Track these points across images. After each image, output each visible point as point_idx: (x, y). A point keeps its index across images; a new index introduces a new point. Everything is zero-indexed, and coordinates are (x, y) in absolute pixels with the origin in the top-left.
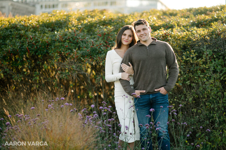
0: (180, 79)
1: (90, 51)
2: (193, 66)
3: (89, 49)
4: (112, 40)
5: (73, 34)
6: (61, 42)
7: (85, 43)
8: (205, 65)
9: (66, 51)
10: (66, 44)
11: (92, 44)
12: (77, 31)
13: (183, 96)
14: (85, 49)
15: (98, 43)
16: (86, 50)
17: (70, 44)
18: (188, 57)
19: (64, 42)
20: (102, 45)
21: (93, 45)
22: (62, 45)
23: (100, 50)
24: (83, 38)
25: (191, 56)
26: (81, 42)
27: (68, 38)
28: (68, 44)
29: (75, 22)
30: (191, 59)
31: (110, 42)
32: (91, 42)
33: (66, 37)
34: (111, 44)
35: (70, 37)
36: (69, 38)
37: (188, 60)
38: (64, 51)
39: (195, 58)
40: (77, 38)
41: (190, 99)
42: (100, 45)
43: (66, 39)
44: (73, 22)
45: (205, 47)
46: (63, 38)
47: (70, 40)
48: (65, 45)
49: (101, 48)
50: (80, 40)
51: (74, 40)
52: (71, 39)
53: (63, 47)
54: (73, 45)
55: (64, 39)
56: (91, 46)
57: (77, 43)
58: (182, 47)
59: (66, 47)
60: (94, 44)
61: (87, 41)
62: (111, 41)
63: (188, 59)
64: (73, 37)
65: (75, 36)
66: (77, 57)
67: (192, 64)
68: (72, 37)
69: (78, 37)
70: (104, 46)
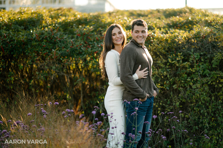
0: (166, 83)
1: (70, 52)
2: (179, 69)
3: (69, 49)
4: (92, 40)
5: (50, 33)
6: (38, 41)
7: (64, 43)
8: (192, 69)
9: (44, 51)
10: (44, 44)
11: (71, 45)
12: (54, 30)
13: (169, 100)
14: (65, 49)
15: (78, 43)
16: (66, 51)
17: (48, 44)
18: (173, 61)
19: (42, 41)
20: (82, 46)
21: (73, 46)
22: (39, 45)
23: (81, 51)
24: (60, 37)
25: (177, 59)
26: (59, 42)
27: (45, 38)
28: (46, 44)
29: (49, 20)
30: (176, 62)
31: (90, 43)
32: (71, 42)
33: (43, 36)
34: (92, 45)
35: (47, 36)
36: (46, 38)
38: (41, 51)
39: (181, 61)
40: (55, 38)
41: (178, 104)
42: (81, 45)
43: (43, 38)
44: (48, 21)
45: (192, 50)
46: (40, 38)
47: (47, 39)
48: (43, 45)
49: (82, 48)
50: (58, 39)
51: (52, 39)
52: (48, 38)
53: (41, 47)
54: (51, 44)
55: (41, 39)
56: (70, 47)
57: (55, 43)
58: (166, 49)
59: (43, 46)
60: (74, 44)
61: (67, 41)
62: (91, 42)
63: (173, 62)
64: (50, 36)
65: (53, 36)
66: (57, 57)
67: (177, 67)
68: (49, 37)
69: (55, 37)
70: (84, 46)
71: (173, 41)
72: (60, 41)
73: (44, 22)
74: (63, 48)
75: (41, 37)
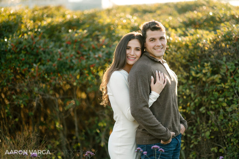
0: (190, 105)
1: (58, 67)
2: (207, 85)
3: (56, 63)
4: (87, 49)
5: (31, 41)
6: (15, 53)
7: (49, 54)
8: (224, 84)
9: (22, 66)
10: (22, 56)
11: (59, 56)
12: (36, 37)
13: (194, 129)
14: (50, 63)
15: (67, 54)
16: (52, 65)
17: (27, 56)
18: (197, 73)
19: (19, 53)
20: (74, 57)
21: (61, 57)
22: (16, 58)
23: (72, 65)
24: (45, 47)
25: (204, 71)
26: (42, 53)
27: (23, 48)
28: (25, 56)
29: (30, 24)
30: (202, 76)
31: (84, 53)
32: (58, 54)
33: (21, 46)
34: (86, 55)
35: (27, 46)
36: (25, 48)
37: (198, 77)
38: (19, 67)
39: (209, 74)
40: (37, 48)
41: (208, 133)
42: (71, 57)
43: (21, 49)
44: (28, 25)
45: (224, 59)
46: (17, 48)
47: (27, 51)
48: (21, 58)
49: (73, 61)
50: (41, 49)
51: (33, 50)
52: (28, 49)
53: (18, 61)
54: (32, 57)
55: (18, 50)
56: (58, 59)
57: (37, 55)
58: (187, 58)
59: (21, 60)
60: (62, 56)
61: (52, 52)
62: (85, 51)
63: (198, 75)
64: (31, 46)
65: (34, 45)
66: (40, 75)
67: (205, 82)
68: (29, 46)
69: (38, 46)
70: (77, 58)
71: (196, 46)
72: (44, 52)
73: (23, 26)
74: (48, 61)
75: (19, 48)
